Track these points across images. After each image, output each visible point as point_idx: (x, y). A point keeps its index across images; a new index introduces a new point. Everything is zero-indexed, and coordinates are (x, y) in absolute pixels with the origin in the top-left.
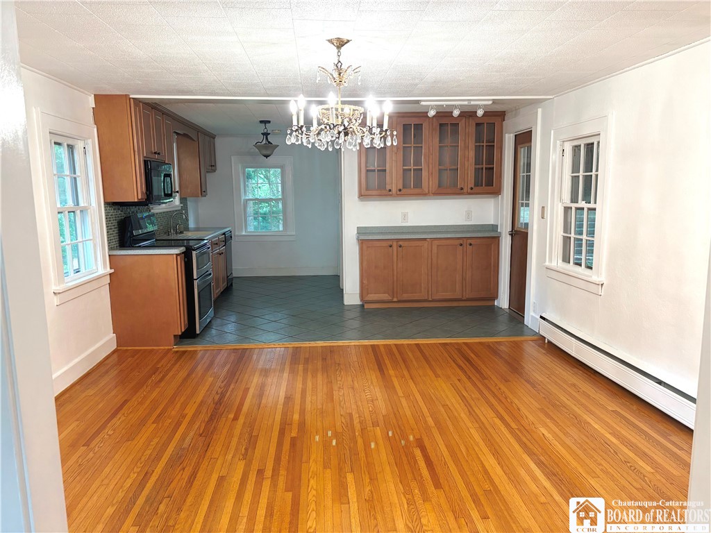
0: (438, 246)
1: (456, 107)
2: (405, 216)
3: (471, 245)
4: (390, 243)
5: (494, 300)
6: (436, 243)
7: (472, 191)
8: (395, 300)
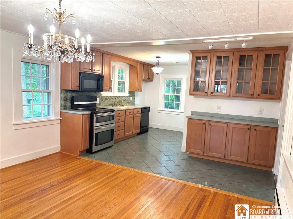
0: (233, 128)
1: (226, 42)
2: (219, 108)
3: (255, 130)
4: (204, 122)
5: (272, 168)
6: (233, 126)
7: (259, 97)
8: (205, 154)
